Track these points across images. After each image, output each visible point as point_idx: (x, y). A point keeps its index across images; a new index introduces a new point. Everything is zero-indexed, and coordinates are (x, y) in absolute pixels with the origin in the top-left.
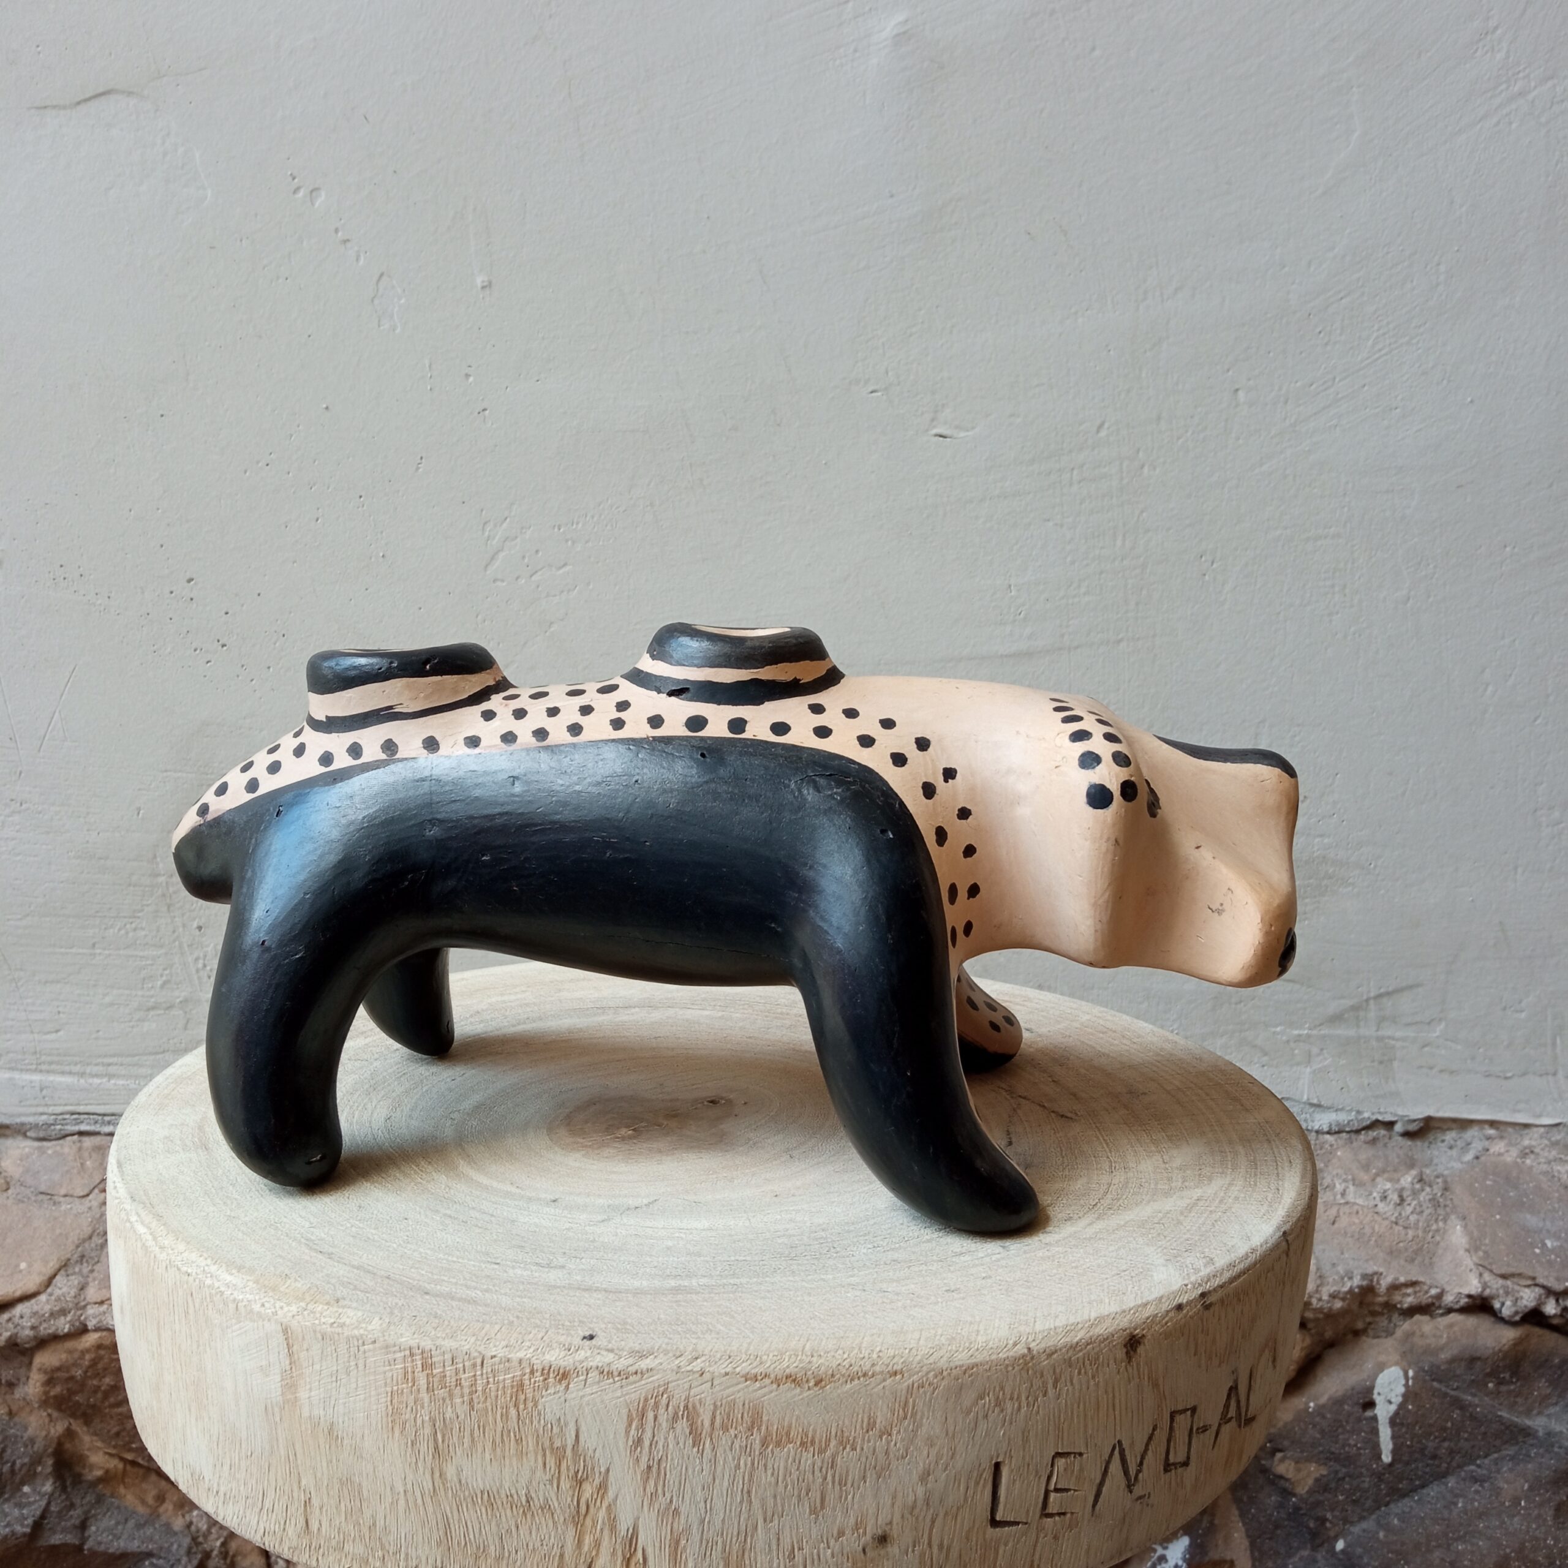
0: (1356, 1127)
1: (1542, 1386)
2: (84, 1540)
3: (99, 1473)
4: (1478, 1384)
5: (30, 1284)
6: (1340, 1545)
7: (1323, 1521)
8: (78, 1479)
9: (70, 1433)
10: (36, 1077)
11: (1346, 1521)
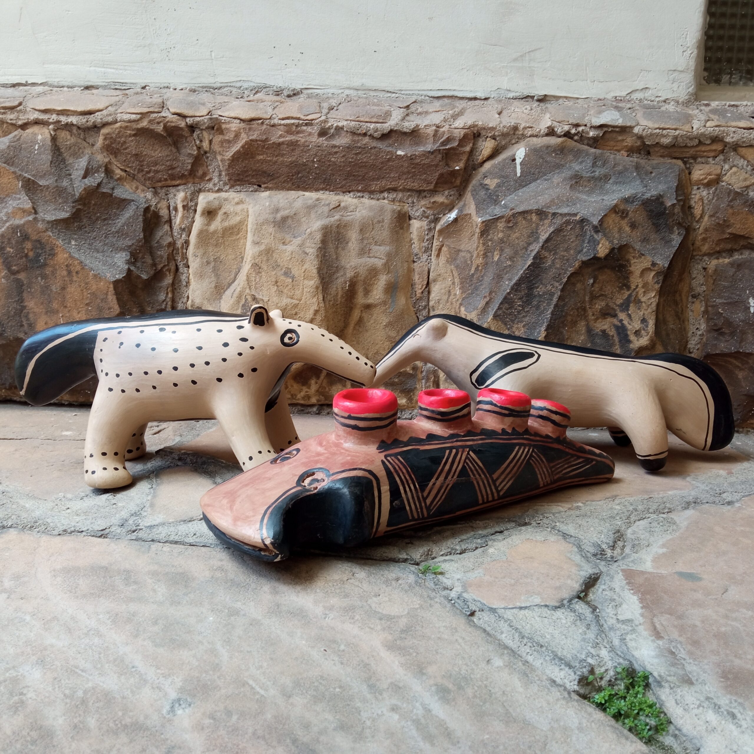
0: (521, 97)
1: (571, 157)
2: (113, 193)
3: (118, 176)
4: (549, 154)
5: (101, 107)
6: (503, 202)
7: (498, 196)
8: (112, 178)
9: (110, 162)
10: (103, 69)
11: (505, 196)
